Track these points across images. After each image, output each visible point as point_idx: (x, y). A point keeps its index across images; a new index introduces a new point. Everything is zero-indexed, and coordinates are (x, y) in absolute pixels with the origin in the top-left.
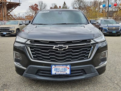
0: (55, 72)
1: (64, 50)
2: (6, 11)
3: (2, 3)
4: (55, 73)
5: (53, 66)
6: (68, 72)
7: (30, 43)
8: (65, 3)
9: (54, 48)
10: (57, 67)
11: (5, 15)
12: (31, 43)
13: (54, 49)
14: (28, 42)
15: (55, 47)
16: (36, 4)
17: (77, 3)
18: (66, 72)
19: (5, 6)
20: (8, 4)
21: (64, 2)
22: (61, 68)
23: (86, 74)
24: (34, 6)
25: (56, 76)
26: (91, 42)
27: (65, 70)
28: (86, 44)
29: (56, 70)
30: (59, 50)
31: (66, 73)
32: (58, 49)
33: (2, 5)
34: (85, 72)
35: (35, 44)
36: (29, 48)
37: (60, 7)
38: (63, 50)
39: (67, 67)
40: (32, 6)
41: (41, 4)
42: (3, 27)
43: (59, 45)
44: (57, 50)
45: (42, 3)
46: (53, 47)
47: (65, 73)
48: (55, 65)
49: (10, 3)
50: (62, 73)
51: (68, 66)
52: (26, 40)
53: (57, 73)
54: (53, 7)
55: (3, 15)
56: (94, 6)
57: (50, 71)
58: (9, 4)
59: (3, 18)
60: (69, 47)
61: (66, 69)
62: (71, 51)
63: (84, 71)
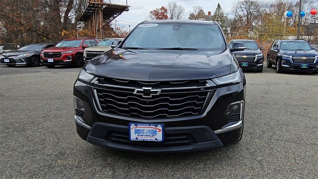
0: (136, 136)
1: (154, 97)
2: (101, 21)
3: (95, 6)
4: (137, 138)
5: (132, 126)
6: (159, 137)
7: (97, 82)
8: (219, 6)
9: (135, 93)
10: (140, 127)
11: (99, 28)
12: (99, 83)
13: (135, 95)
14: (95, 81)
15: (138, 92)
16: (163, 8)
17: (242, 6)
18: (156, 137)
19: (100, 11)
20: (106, 8)
21: (219, 4)
22: (146, 129)
23: (196, 142)
24: (160, 12)
25: (137, 143)
26: (207, 84)
27: (155, 133)
28: (196, 87)
29: (137, 132)
30: (143, 96)
31: (156, 139)
32: (143, 94)
33: (94, 10)
34: (193, 139)
35: (106, 85)
36: (95, 91)
37: (209, 13)
38: (151, 96)
39: (157, 128)
40: (155, 11)
41: (172, 6)
42: (93, 52)
43: (144, 88)
44: (141, 96)
45: (175, 6)
46: (134, 90)
47: (153, 139)
48: (136, 123)
49: (109, 5)
50: (149, 139)
51: (160, 127)
52: (92, 76)
53: (140, 138)
54: (196, 14)
55: (96, 28)
56: (278, 14)
57: (128, 133)
58: (108, 8)
59: (96, 34)
60: (162, 91)
61: (156, 131)
62: (168, 100)
63: (191, 137)
